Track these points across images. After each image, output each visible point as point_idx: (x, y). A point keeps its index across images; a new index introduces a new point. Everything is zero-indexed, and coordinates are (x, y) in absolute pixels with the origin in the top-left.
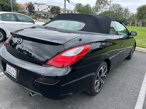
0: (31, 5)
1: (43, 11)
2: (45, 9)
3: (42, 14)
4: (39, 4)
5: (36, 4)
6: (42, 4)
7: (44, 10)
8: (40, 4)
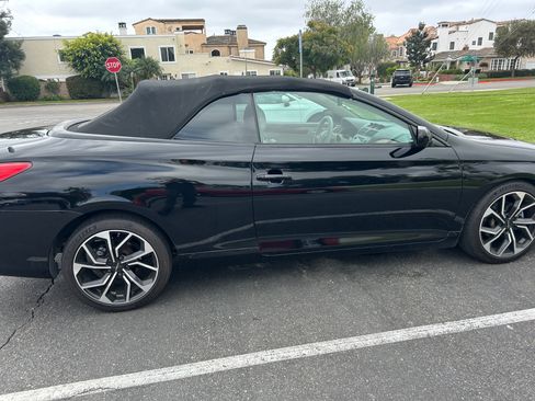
0: (418, 33)
1: (471, 48)
2: (480, 39)
3: (461, 62)
4: (458, 24)
5: (445, 25)
6: (471, 23)
7: (474, 43)
8: (464, 23)
